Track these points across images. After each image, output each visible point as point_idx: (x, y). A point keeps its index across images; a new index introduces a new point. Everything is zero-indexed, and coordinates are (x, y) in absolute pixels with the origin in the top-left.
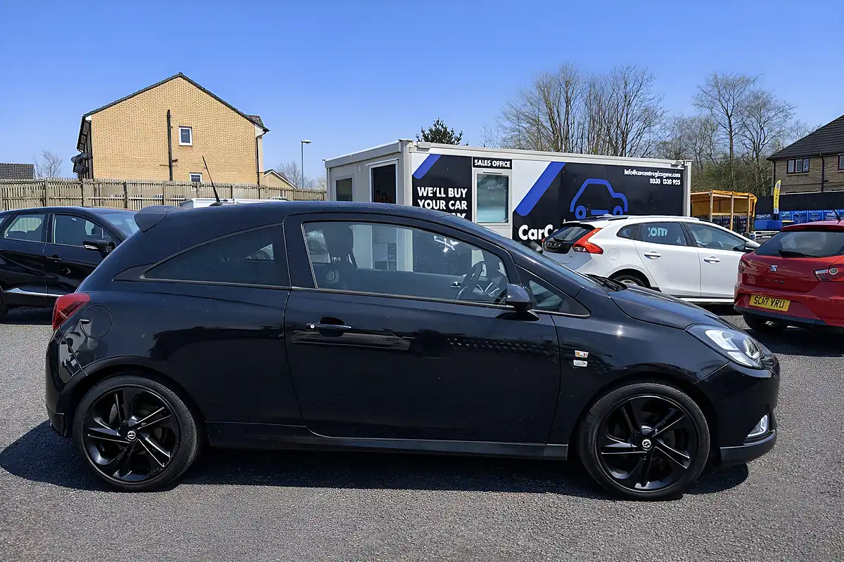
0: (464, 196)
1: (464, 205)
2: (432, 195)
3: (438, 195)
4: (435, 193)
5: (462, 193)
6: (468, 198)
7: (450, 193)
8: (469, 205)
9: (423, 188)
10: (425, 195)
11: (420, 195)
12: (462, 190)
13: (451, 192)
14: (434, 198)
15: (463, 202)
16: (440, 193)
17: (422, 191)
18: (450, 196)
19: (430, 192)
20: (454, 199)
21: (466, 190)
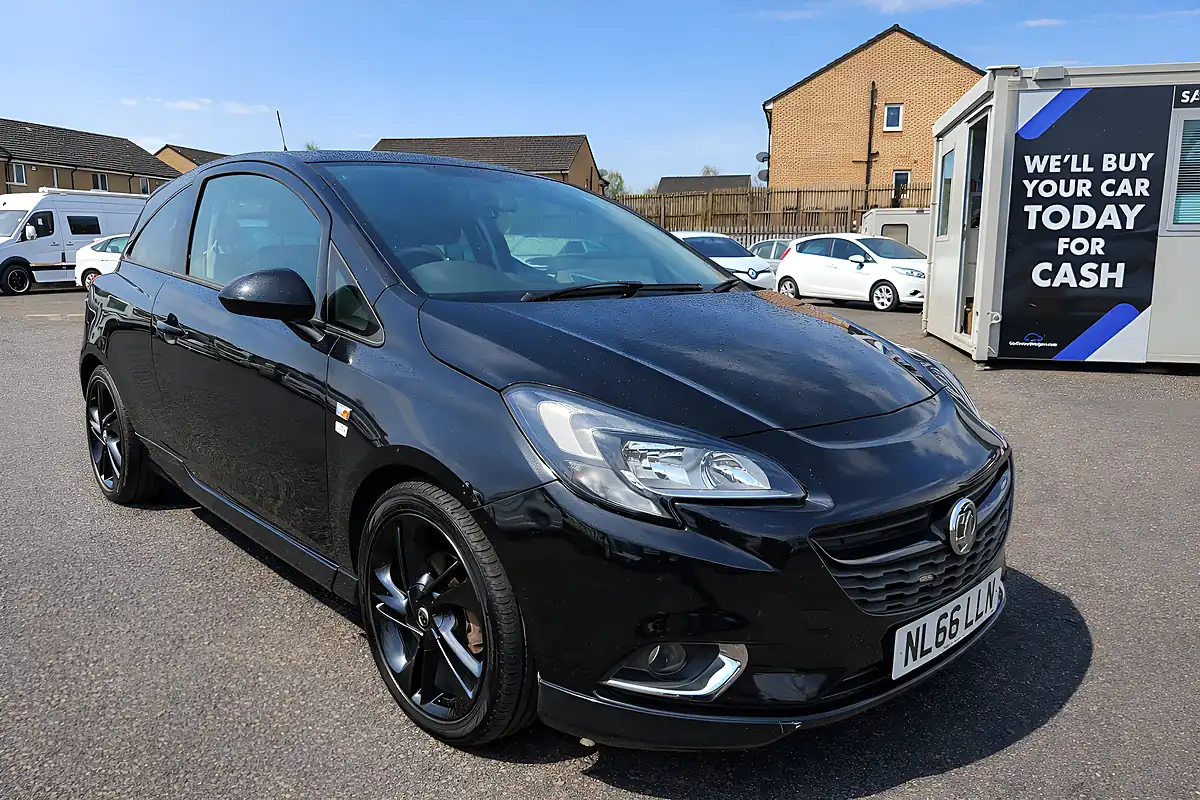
0: (1144, 168)
1: (1143, 187)
2: (1058, 170)
3: (1074, 169)
4: (1067, 165)
5: (1139, 161)
6: (1156, 173)
7: (1106, 163)
8: (1156, 189)
9: (1037, 158)
10: (1041, 170)
11: (1031, 170)
12: (1141, 155)
13: (1109, 162)
14: (1065, 174)
15: (1139, 181)
16: (1080, 164)
17: (1034, 164)
18: (1105, 169)
19: (1053, 163)
20: (1118, 175)
21: (1150, 155)
